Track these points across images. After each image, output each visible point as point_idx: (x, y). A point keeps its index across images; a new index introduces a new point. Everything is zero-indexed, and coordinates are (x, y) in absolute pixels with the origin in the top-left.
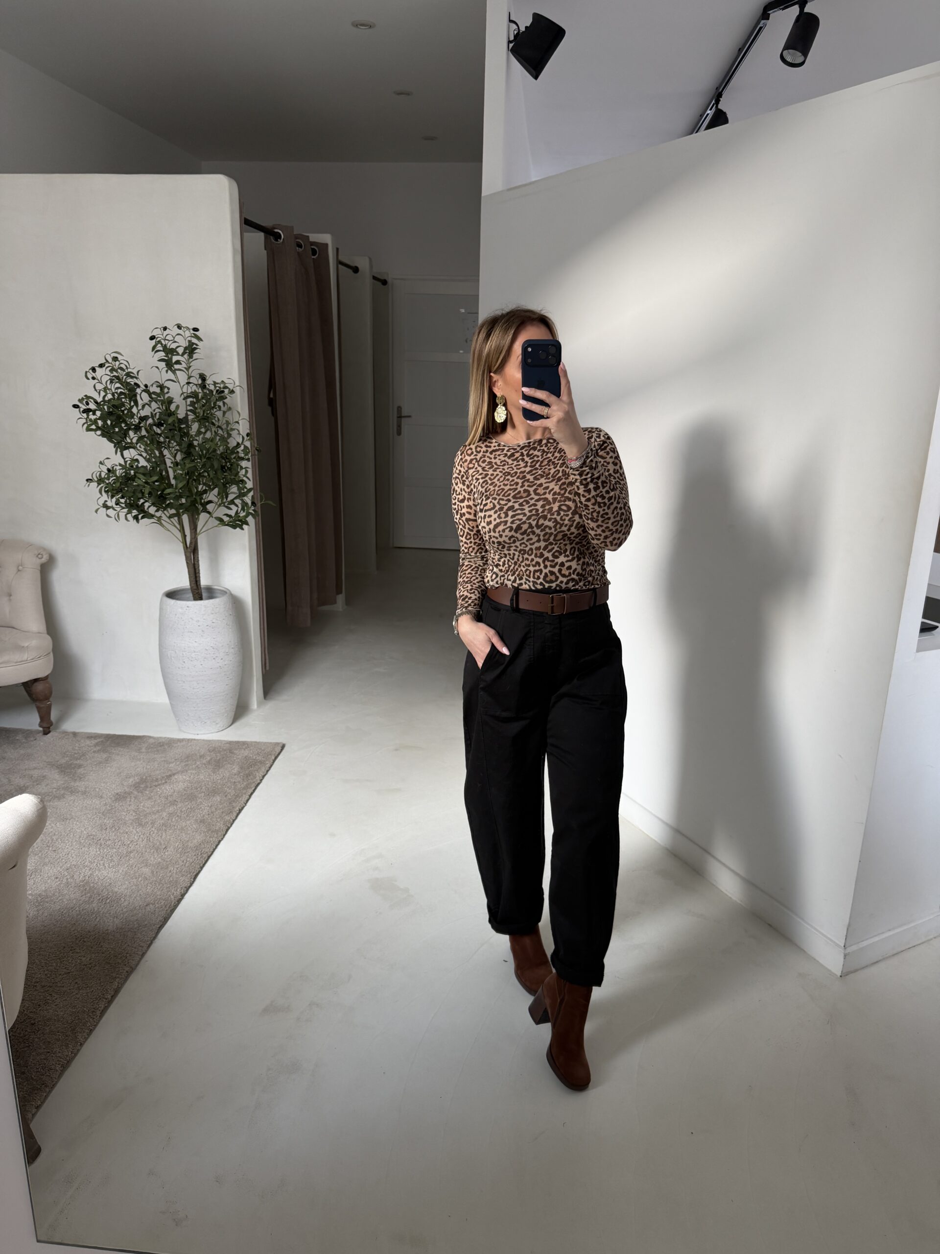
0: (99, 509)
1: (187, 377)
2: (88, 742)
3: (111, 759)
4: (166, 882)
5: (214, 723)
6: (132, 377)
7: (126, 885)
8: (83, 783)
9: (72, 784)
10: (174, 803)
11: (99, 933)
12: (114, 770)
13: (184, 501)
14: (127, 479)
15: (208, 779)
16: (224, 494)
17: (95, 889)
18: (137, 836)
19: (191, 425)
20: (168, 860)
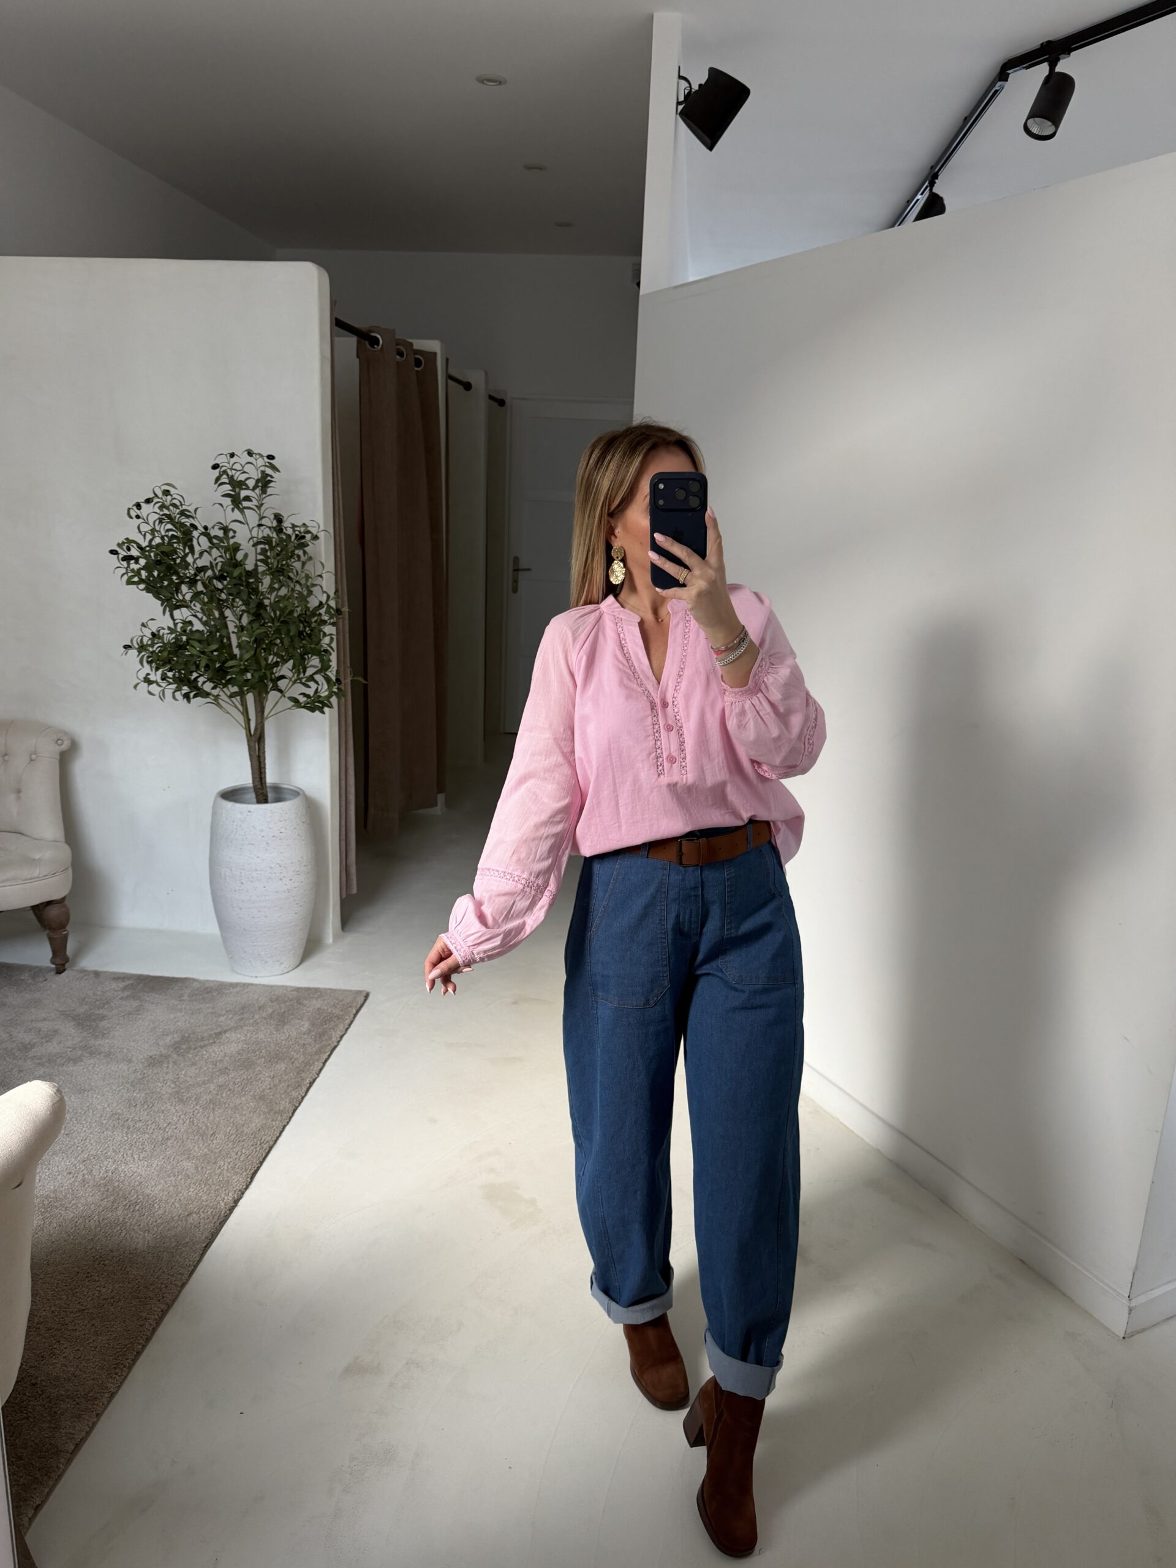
0: (138, 684)
1: (257, 517)
2: (114, 985)
3: (144, 1009)
4: (215, 1182)
5: (277, 963)
6: (188, 517)
7: (161, 1185)
8: (107, 1041)
9: (92, 1042)
10: (224, 1071)
11: (124, 1253)
12: (147, 1024)
13: (249, 676)
14: (178, 647)
15: (269, 1040)
16: (300, 666)
17: (120, 1190)
18: (176, 1117)
19: (261, 579)
20: (217, 1151)
